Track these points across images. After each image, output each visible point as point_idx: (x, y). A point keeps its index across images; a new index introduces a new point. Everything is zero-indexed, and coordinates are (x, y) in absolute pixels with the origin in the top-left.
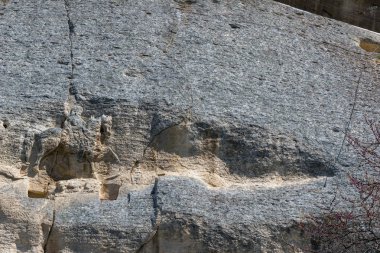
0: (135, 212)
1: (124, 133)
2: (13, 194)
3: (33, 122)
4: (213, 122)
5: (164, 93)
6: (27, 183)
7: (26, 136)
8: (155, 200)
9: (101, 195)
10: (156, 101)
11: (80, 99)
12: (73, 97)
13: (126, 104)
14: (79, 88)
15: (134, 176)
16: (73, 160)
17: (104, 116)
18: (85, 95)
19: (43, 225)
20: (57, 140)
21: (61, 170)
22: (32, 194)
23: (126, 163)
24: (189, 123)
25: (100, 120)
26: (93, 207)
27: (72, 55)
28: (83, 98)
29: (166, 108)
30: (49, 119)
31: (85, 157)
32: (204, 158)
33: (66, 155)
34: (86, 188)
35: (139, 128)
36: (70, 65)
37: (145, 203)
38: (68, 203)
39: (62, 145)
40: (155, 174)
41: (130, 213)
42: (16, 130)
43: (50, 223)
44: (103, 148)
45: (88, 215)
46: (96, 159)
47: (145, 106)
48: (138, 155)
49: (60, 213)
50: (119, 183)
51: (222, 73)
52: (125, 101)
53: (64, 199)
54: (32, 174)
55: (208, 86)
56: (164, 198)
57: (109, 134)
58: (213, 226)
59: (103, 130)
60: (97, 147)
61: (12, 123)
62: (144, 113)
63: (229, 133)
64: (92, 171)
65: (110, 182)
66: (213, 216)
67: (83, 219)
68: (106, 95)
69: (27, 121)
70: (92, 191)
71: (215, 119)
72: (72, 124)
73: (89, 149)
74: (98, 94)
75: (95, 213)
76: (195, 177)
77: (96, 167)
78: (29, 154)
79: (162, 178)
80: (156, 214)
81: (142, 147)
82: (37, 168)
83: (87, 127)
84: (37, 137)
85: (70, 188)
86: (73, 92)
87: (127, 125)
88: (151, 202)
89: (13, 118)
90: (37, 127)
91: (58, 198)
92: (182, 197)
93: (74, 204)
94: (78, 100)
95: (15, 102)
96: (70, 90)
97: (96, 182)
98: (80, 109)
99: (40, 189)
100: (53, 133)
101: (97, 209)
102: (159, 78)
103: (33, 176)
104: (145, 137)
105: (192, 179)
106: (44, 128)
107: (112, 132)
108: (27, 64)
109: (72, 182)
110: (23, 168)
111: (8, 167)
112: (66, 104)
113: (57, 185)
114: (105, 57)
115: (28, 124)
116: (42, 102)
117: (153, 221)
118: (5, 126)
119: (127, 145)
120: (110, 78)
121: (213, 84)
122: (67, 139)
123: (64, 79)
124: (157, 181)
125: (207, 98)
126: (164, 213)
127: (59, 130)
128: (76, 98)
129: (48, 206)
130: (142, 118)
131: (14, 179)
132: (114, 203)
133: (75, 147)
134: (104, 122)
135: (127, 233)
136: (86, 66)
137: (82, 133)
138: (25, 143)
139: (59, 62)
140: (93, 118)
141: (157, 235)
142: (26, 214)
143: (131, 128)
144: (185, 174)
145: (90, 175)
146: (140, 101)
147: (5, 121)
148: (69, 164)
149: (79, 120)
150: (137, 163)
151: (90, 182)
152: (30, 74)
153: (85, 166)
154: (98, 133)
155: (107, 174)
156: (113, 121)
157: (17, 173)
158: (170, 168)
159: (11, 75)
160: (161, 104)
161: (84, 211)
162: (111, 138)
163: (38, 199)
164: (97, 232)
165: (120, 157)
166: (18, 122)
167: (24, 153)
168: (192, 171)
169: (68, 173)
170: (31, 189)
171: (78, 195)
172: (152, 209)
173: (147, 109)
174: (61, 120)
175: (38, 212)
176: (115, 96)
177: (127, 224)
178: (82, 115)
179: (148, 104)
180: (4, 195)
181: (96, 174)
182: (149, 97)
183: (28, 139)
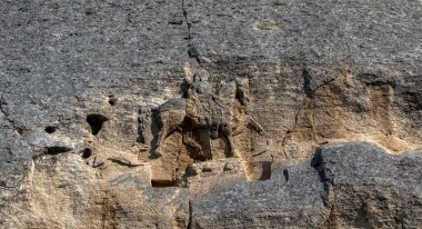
0: (297, 191)
1: (267, 97)
2: (132, 185)
3: (146, 94)
4: (380, 72)
5: (310, 44)
6: (150, 170)
7: (140, 112)
8: (322, 173)
9: (249, 178)
10: (302, 54)
11: (204, 62)
12: (194, 60)
13: (263, 61)
14: (201, 48)
15: (287, 147)
17: (238, 79)
18: (210, 56)
19: (177, 219)
20: (181, 114)
22: (155, 183)
24: (349, 76)
25: (233, 84)
26: (240, 191)
27: (185, 14)
28: (208, 60)
29: (316, 61)
30: (167, 90)
32: (375, 118)
33: (196, 131)
34: (226, 169)
35: (285, 90)
36: (185, 24)
38: (206, 187)
40: (314, 143)
41: (292, 193)
42: (126, 107)
43: (187, 216)
44: (242, 118)
45: (236, 201)
46: (234, 132)
47: (288, 60)
48: (289, 122)
49: (198, 202)
50: (269, 159)
51: (380, 15)
52: (262, 57)
53: (200, 185)
55: (366, 31)
56: (334, 169)
57: (248, 100)
58: (406, 197)
59: (239, 95)
60: (234, 117)
61: (120, 99)
62: (288, 70)
63: (403, 83)
64: (231, 149)
65: (257, 159)
66: (403, 185)
67: (230, 207)
68: (236, 53)
69: (138, 94)
71: (381, 67)
73: (225, 120)
74: (227, 53)
75: (245, 197)
76: (368, 141)
77: (236, 142)
78: (146, 134)
79: (326, 147)
80: (326, 188)
81: (293, 112)
83: (217, 93)
84: (156, 113)
85: (205, 170)
86: (193, 54)
87: (269, 87)
88: (317, 177)
89: (121, 92)
90: (153, 100)
91: (194, 183)
92: (358, 165)
93: (215, 190)
94: (201, 63)
95: (120, 73)
96: (189, 52)
97: (239, 161)
100: (175, 104)
101: (246, 192)
102: (300, 28)
104: (295, 99)
105: (365, 143)
106: (161, 101)
107: (251, 98)
108: (129, 28)
109: (208, 164)
111: (121, 152)
112: (187, 69)
114: (228, 11)
115: (141, 98)
116: (155, 70)
118: (112, 103)
119: (273, 111)
120: (238, 34)
121: (371, 28)
123: (179, 40)
124: (319, 151)
125: (367, 44)
126: (338, 187)
127: (184, 102)
128: (198, 61)
129: (180, 195)
130: (287, 76)
131: (131, 166)
132: (268, 183)
134: (238, 85)
135: (291, 218)
136: (206, 22)
137: (212, 103)
138: (140, 121)
139: (170, 23)
140: (223, 83)
141: (331, 217)
142: (153, 208)
143: (275, 90)
144: (354, 139)
145: (230, 154)
146: (281, 56)
147: (110, 96)
149: (206, 86)
150: (289, 133)
151: (231, 162)
152: (135, 39)
154: (233, 100)
155: (252, 150)
156: (250, 84)
157: (135, 161)
158: (333, 134)
159: (111, 42)
160: (310, 57)
161: (230, 196)
162: (251, 106)
163: (168, 189)
164: (251, 221)
166: (127, 96)
167: (140, 133)
168: (363, 135)
170: (156, 178)
171: (219, 179)
173: (292, 65)
174: (183, 89)
175: (169, 204)
176: (248, 53)
177: (290, 207)
178: (209, 80)
179: (292, 59)
180: (121, 186)
181: (237, 152)
182: (292, 51)
183: (143, 116)
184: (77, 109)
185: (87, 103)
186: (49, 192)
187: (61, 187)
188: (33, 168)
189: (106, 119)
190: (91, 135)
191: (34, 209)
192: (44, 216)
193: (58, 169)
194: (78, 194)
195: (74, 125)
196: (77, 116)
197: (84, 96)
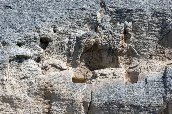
0: (150, 92)
1: (141, 34)
3: (74, 28)
6: (71, 73)
7: (70, 38)
8: (165, 83)
9: (126, 80)
10: (164, 10)
11: (109, 10)
12: (103, 9)
13: (142, 13)
14: (108, 2)
15: (149, 65)
16: (105, 55)
17: (126, 22)
18: (112, 7)
19: (84, 102)
20: (92, 41)
21: (96, 62)
22: (75, 80)
23: (143, 56)
25: (123, 25)
26: (120, 89)
28: (111, 9)
30: (86, 25)
31: (113, 52)
33: (99, 51)
34: (114, 75)
35: (152, 31)
37: (158, 85)
38: (101, 85)
39: (96, 44)
41: (147, 93)
42: (62, 34)
43: (89, 101)
44: (126, 45)
45: (116, 94)
46: (121, 54)
47: (156, 14)
48: (152, 50)
49: (96, 93)
50: (138, 71)
52: (141, 10)
53: (98, 83)
54: (75, 65)
57: (130, 35)
59: (125, 32)
60: (121, 45)
61: (60, 29)
62: (155, 19)
64: (118, 63)
65: (132, 70)
67: (113, 98)
68: (127, 6)
69: (70, 27)
70: (119, 77)
72: (103, 29)
73: (116, 46)
74: (122, 6)
75: (122, 93)
77: (121, 59)
78: (72, 51)
79: (170, 67)
80: (166, 93)
81: (155, 44)
82: (78, 61)
83: (114, 30)
84: (78, 39)
85: (102, 75)
86: (103, 5)
87: (143, 28)
88: (162, 84)
89: (59, 25)
90: (78, 31)
91: (94, 82)
93: (106, 86)
94: (107, 11)
95: (61, 14)
96: (101, 4)
97: (122, 71)
98: (108, 18)
99: (81, 76)
100: (89, 35)
101: (123, 90)
103: (76, 67)
104: (157, 37)
106: (83, 32)
107: (132, 34)
109: (104, 71)
110: (68, 62)
111: (58, 61)
112: (99, 15)
113: (93, 73)
115: (71, 29)
116: (81, 13)
117: (164, 98)
118: (55, 31)
119: (144, 43)
122: (100, 39)
124: (166, 69)
127: (93, 33)
128: (105, 9)
129: (87, 89)
130: (154, 23)
131: (62, 69)
132: (135, 85)
133: (106, 45)
134: (126, 27)
135: (145, 107)
137: (110, 35)
138: (69, 43)
140: (118, 24)
141: (167, 108)
142: (71, 95)
143: (147, 30)
145: (117, 66)
147: (54, 28)
148: (101, 58)
149: (108, 25)
150: (151, 56)
151: (117, 70)
153: (113, 59)
154: (122, 35)
155: (130, 64)
156: (133, 26)
157: (64, 65)
160: (168, 12)
161: (113, 91)
162: (132, 39)
163: (80, 84)
164: (123, 107)
165: (138, 52)
166: (64, 28)
167: (68, 50)
169: (101, 64)
170: (75, 77)
171: (109, 80)
172: (163, 89)
173: (158, 16)
174: (95, 26)
175: (80, 93)
176: (134, 7)
177: (145, 100)
178: (110, 22)
179: (158, 12)
180: (56, 81)
181: (121, 64)
182: (159, 8)
183: (71, 40)
184: (36, 33)
185: (41, 31)
186: (16, 81)
187: (23, 78)
188: (9, 67)
189: (51, 41)
190: (42, 50)
191: (7, 90)
192: (13, 94)
193: (22, 68)
194: (31, 83)
195: (33, 43)
196: (35, 38)
197: (40, 26)
